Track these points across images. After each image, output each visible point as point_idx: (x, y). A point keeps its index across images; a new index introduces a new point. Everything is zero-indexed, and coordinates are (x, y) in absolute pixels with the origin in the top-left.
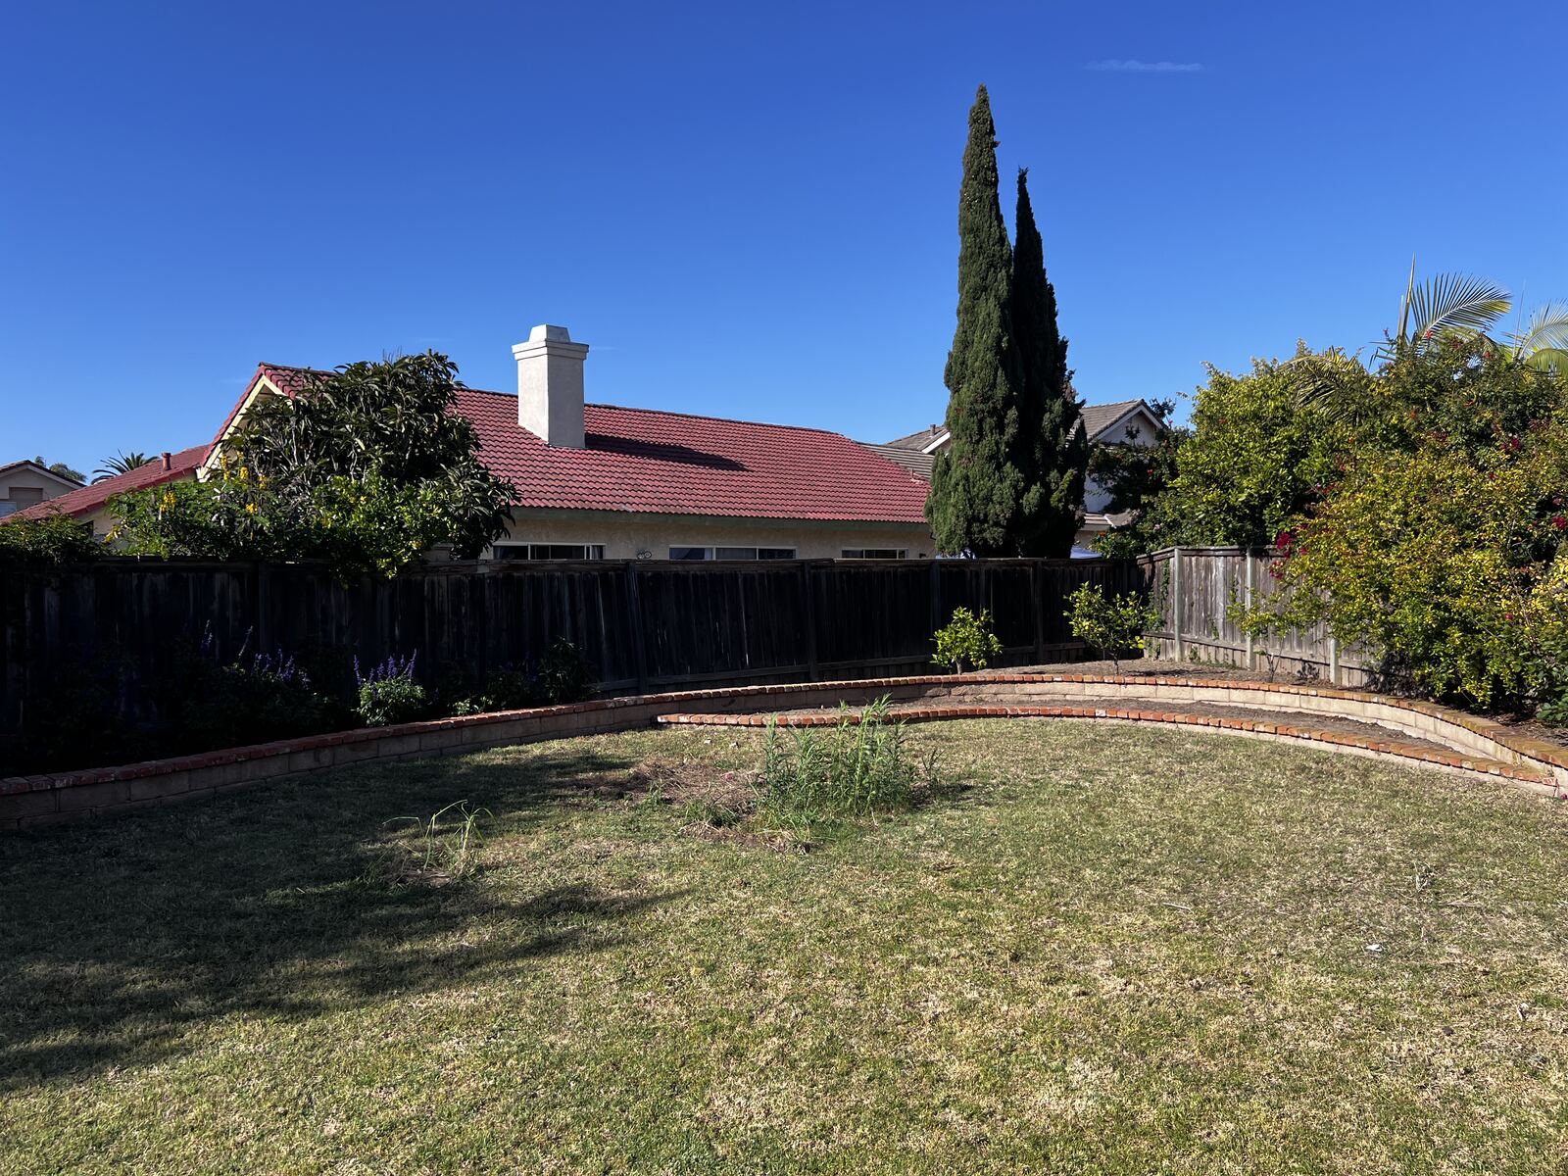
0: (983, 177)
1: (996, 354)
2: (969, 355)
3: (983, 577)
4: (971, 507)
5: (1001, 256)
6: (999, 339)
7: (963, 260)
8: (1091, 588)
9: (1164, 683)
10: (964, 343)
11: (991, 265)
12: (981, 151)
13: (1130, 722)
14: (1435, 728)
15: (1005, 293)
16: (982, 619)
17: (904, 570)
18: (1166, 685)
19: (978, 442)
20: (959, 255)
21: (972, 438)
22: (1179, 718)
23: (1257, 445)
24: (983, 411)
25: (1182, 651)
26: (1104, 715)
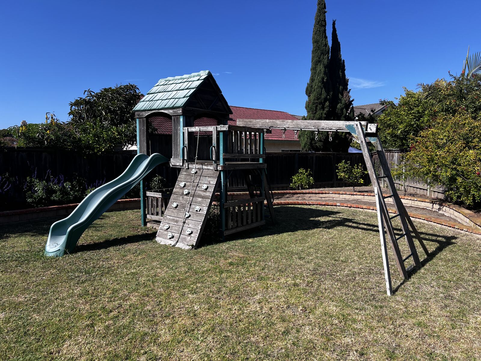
0: (321, 23)
1: (322, 84)
2: (314, 84)
3: (314, 158)
4: (312, 135)
5: (326, 50)
6: (323, 79)
7: (313, 52)
8: (346, 163)
9: (366, 195)
10: (312, 80)
11: (322, 53)
12: (321, 14)
13: (348, 208)
14: (453, 214)
15: (326, 63)
16: (308, 172)
17: (285, 156)
18: (367, 195)
19: (315, 113)
20: (312, 50)
21: (313, 112)
22: (364, 207)
23: (406, 113)
24: (317, 103)
25: (384, 184)
26: (339, 205)
